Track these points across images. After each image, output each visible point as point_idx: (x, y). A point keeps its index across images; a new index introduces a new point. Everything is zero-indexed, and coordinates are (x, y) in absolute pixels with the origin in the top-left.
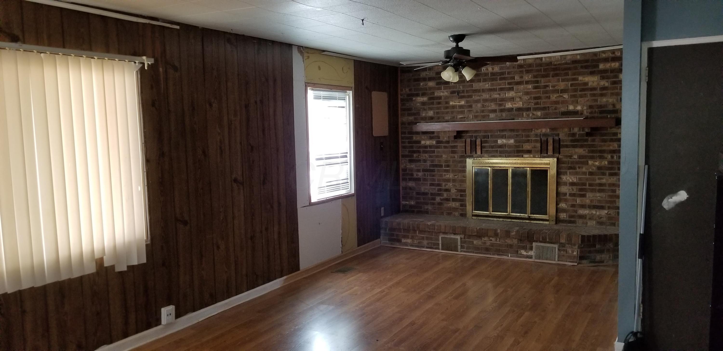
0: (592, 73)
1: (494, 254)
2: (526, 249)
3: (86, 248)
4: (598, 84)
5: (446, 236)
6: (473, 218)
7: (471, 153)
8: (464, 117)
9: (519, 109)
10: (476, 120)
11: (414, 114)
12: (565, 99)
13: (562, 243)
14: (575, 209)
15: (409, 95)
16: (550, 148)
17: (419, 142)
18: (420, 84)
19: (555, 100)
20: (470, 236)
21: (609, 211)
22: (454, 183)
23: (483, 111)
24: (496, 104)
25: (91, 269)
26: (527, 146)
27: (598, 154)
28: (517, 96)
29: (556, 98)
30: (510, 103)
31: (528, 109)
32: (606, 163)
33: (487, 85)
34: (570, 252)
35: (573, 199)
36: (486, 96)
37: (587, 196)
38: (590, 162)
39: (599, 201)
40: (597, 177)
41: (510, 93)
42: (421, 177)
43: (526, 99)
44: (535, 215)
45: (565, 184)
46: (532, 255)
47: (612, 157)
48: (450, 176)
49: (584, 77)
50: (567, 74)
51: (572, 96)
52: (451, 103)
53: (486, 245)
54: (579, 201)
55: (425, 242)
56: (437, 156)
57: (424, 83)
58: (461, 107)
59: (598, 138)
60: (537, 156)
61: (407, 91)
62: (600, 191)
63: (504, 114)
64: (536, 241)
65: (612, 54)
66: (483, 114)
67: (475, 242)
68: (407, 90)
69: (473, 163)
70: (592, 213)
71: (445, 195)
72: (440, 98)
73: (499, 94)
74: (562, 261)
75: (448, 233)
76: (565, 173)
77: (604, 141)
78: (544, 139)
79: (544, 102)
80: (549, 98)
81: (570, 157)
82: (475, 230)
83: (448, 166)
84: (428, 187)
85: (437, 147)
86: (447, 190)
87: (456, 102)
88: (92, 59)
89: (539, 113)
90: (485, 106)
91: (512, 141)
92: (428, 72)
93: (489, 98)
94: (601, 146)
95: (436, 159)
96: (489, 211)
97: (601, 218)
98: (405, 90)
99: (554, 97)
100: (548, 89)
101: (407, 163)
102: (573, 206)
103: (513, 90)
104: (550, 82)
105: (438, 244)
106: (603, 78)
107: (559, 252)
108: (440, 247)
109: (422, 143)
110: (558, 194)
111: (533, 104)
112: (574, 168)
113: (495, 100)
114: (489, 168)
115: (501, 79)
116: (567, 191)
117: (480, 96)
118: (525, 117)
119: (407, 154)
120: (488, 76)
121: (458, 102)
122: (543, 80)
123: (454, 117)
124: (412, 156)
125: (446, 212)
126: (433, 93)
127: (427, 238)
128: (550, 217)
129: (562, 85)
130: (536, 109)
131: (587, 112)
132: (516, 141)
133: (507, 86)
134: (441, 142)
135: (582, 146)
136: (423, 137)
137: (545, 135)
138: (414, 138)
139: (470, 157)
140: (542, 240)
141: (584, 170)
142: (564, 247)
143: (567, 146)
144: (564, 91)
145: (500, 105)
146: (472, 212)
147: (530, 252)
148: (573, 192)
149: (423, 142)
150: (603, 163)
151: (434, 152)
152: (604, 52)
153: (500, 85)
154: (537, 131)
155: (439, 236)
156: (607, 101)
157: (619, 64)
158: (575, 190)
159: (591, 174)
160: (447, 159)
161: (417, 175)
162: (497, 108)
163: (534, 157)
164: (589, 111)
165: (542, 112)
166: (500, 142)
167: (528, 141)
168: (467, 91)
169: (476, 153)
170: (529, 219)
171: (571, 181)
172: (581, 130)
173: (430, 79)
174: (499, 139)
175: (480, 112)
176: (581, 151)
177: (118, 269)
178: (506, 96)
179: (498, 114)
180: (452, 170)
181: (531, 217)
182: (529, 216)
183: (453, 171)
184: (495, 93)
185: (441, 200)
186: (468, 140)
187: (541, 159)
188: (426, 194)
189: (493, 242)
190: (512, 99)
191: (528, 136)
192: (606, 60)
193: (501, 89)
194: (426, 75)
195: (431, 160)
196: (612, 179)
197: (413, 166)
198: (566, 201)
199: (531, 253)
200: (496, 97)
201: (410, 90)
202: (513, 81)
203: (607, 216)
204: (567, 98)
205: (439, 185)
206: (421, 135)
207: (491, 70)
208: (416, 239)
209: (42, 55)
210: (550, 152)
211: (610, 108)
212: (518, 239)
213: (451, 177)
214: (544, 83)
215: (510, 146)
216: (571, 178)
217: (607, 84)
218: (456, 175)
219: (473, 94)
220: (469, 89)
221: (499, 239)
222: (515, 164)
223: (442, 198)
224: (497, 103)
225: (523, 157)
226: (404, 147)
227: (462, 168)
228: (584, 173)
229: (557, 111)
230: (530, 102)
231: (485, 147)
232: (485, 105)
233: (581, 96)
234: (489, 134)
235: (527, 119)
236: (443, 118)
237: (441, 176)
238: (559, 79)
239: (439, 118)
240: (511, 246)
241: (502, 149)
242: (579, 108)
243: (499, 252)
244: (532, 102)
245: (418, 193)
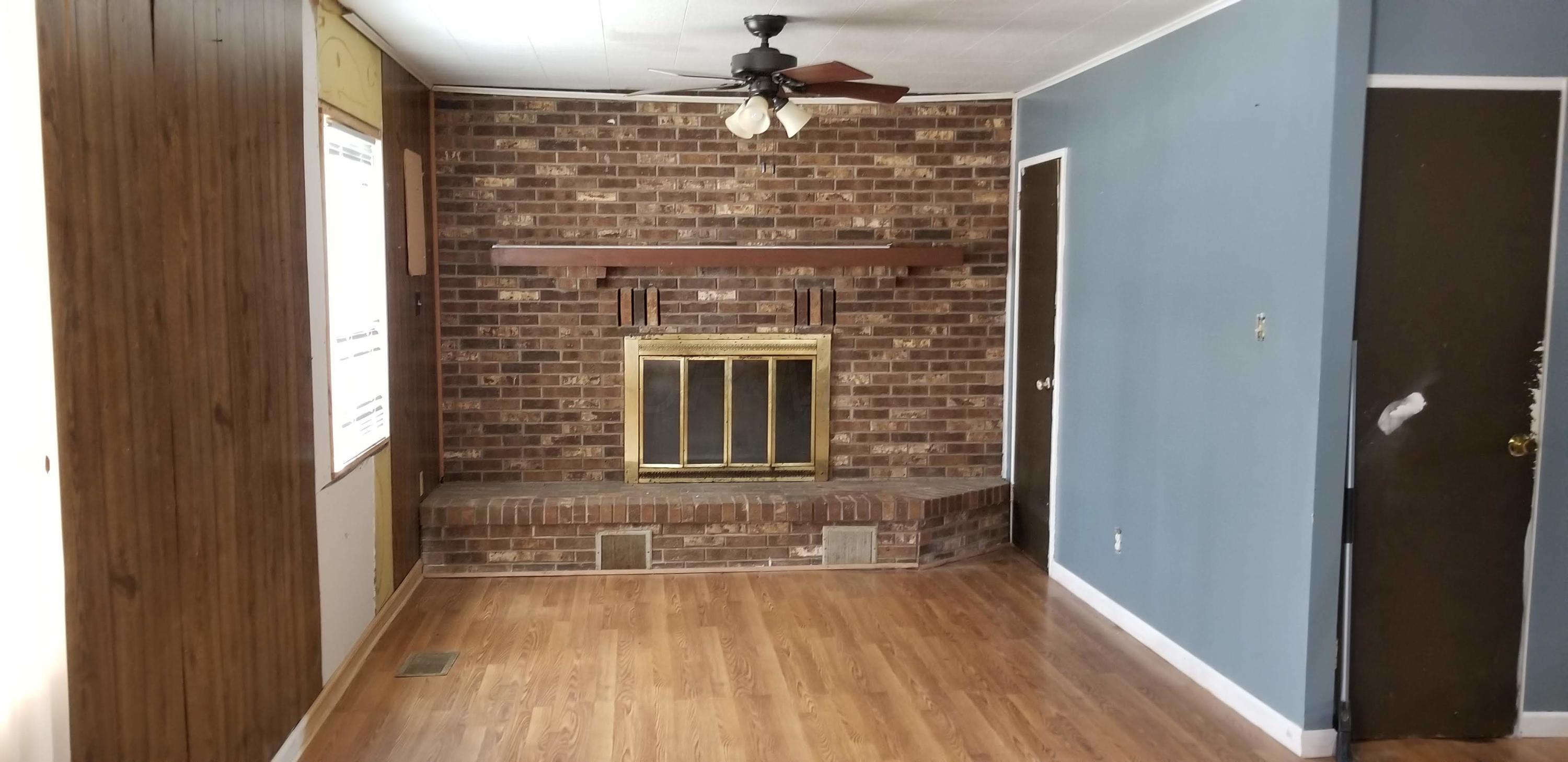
0: (901, 149)
1: (732, 565)
2: (808, 543)
4: (913, 174)
5: (614, 533)
6: (641, 480)
7: (633, 324)
8: (616, 235)
9: (747, 222)
10: (645, 243)
11: (479, 220)
12: (847, 204)
13: (885, 522)
14: (866, 444)
15: (460, 169)
16: (815, 311)
17: (493, 294)
18: (493, 143)
19: (827, 203)
20: (675, 527)
21: (933, 445)
22: (589, 399)
23: (662, 222)
24: (693, 205)
26: (764, 308)
27: (911, 326)
28: (744, 189)
29: (827, 199)
30: (726, 206)
31: (768, 222)
32: (928, 342)
33: (672, 160)
34: (903, 540)
35: (862, 424)
36: (670, 184)
37: (891, 415)
38: (897, 342)
39: (915, 425)
40: (910, 374)
41: (727, 182)
42: (498, 387)
43: (762, 198)
44: (785, 464)
45: (846, 390)
46: (821, 556)
47: (940, 331)
48: (580, 380)
49: (886, 157)
50: (850, 148)
51: (863, 198)
52: (582, 198)
53: (714, 545)
54: (873, 426)
55: (556, 554)
56: (544, 332)
57: (505, 141)
58: (607, 208)
59: (912, 289)
60: (787, 330)
61: (456, 157)
62: (916, 403)
63: (714, 232)
64: (830, 524)
65: (940, 111)
66: (663, 228)
67: (687, 540)
68: (456, 154)
69: (640, 347)
70: (900, 452)
71: (566, 429)
72: (550, 181)
73: (702, 183)
74: (885, 561)
75: (620, 523)
76: (846, 368)
77: (924, 296)
78: (802, 290)
79: (802, 208)
80: (811, 197)
81: (858, 330)
82: (690, 509)
83: (574, 356)
84: (520, 411)
85: (544, 308)
86: (572, 417)
87: (595, 196)
89: (792, 233)
90: (669, 208)
91: (731, 295)
92: (517, 114)
93: (678, 190)
94: (918, 307)
95: (542, 339)
96: (681, 461)
97: (917, 460)
98: (450, 154)
99: (823, 197)
100: (810, 177)
101: (456, 348)
102: (862, 438)
103: (734, 176)
104: (815, 163)
105: (592, 556)
106: (922, 161)
107: (880, 543)
108: (598, 560)
109: (501, 298)
110: (833, 413)
111: (778, 211)
112: (864, 356)
113: (691, 196)
114: (682, 360)
115: (705, 147)
116: (851, 405)
117: (654, 184)
118: (761, 241)
119: (458, 325)
120: (675, 138)
121: (598, 196)
122: (799, 156)
123: (588, 233)
124: (473, 331)
125: (570, 473)
126: (532, 169)
127: (561, 544)
128: (816, 465)
129: (840, 172)
130: (783, 223)
131: (891, 233)
132: (741, 296)
133: (719, 165)
134: (556, 296)
135: (881, 308)
136: (504, 282)
137: (804, 282)
138: (479, 284)
139: (633, 332)
140: (844, 519)
141: (884, 358)
142: (889, 529)
143: (849, 308)
144: (843, 185)
145: (705, 209)
146: (639, 468)
147: (816, 549)
148: (862, 408)
149: (504, 295)
150: (922, 342)
151: (534, 320)
152: (924, 105)
153: (703, 160)
154: (788, 273)
155: (594, 535)
156: (931, 212)
157: (954, 134)
158: (866, 405)
159: (898, 366)
160: (570, 338)
161: (487, 380)
162: (697, 215)
163: (781, 332)
164: (895, 231)
165: (798, 230)
166: (703, 296)
167: (768, 296)
168: (623, 171)
169: (646, 324)
170: (773, 473)
171: (858, 383)
172: (890, 271)
173: (524, 132)
174: (702, 289)
175: (654, 223)
176: (878, 318)
178: (718, 187)
179: (702, 231)
180: (585, 365)
181: (776, 469)
182: (773, 466)
183: (587, 368)
184: (692, 178)
185: (556, 442)
186: (626, 292)
187: (799, 336)
188: (514, 429)
189: (732, 535)
190: (731, 197)
191: (768, 284)
192: (928, 123)
193: (706, 172)
194: (511, 119)
195: (527, 341)
196: (938, 376)
197: (475, 356)
198: (848, 427)
199: (819, 551)
200: (695, 190)
201: (464, 156)
202: (733, 153)
203: (929, 456)
204: (851, 200)
205: (548, 404)
206: (498, 276)
207: (680, 123)
210: (815, 321)
211: (936, 226)
212: (790, 522)
213: (581, 382)
214: (803, 163)
215: (726, 307)
216: (859, 378)
217: (931, 176)
218: (596, 378)
219: (638, 178)
220: (628, 164)
221: (745, 526)
222: (742, 347)
223: (557, 436)
224: (697, 203)
225: (755, 331)
226: (449, 308)
227: (610, 360)
228: (885, 366)
229: (831, 228)
230: (772, 206)
231: (667, 308)
232: (668, 206)
233: (879, 198)
234: (679, 278)
235: (766, 245)
236: (561, 234)
237: (555, 380)
238: (834, 157)
239: (548, 234)
240: (774, 540)
241: (709, 314)
242: (875, 224)
243: (743, 557)
244: (776, 205)
245: (489, 429)
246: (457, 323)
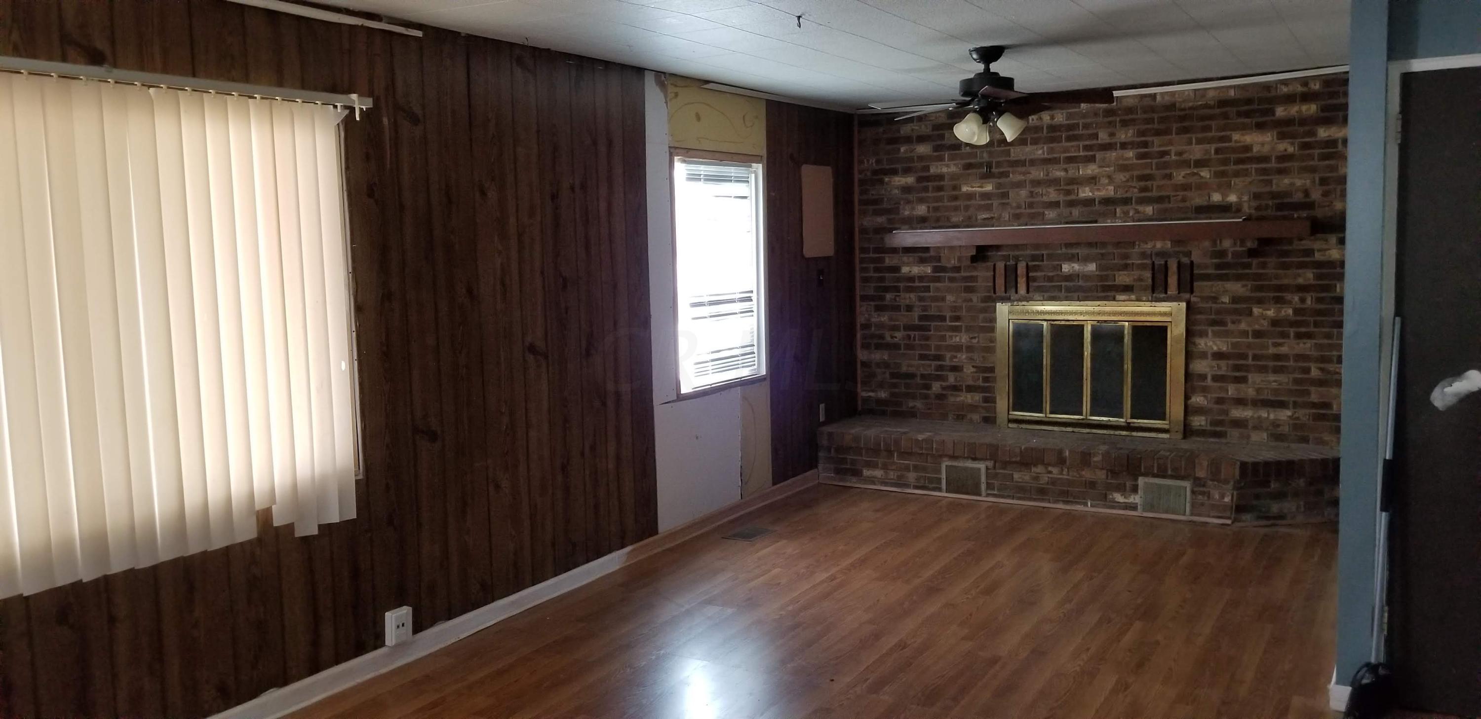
0: (1260, 127)
1: (1056, 502)
2: (1125, 490)
3: (237, 489)
4: (1273, 149)
5: (955, 464)
6: (1010, 425)
7: (1006, 293)
8: (992, 218)
9: (1107, 201)
10: (1016, 224)
11: (888, 211)
12: (1203, 180)
13: (1199, 479)
14: (1224, 407)
15: (875, 172)
16: (1173, 281)
17: (896, 269)
18: (899, 149)
19: (1183, 181)
20: (1005, 464)
21: (1295, 412)
22: (970, 355)
23: (1031, 205)
24: (1057, 190)
25: (247, 532)
26: (1123, 278)
27: (1272, 295)
28: (1104, 173)
29: (1183, 177)
30: (1087, 189)
31: (1126, 201)
32: (1290, 311)
33: (1040, 152)
34: (1217, 497)
35: (1220, 388)
36: (1038, 173)
37: (1250, 380)
38: (1256, 311)
39: (1276, 391)
40: (1270, 341)
41: (1088, 167)
42: (900, 342)
43: (1121, 180)
44: (1139, 421)
45: (1203, 355)
46: (1137, 503)
47: (1303, 300)
48: (962, 338)
49: (1243, 135)
50: (1207, 129)
51: (1219, 174)
52: (965, 189)
53: (1039, 483)
54: (1232, 390)
55: (912, 476)
56: (935, 299)
57: (907, 147)
58: (986, 196)
59: (1272, 261)
60: (1144, 298)
61: (872, 163)
62: (1277, 370)
63: (1076, 212)
64: (1145, 475)
65: (1301, 86)
66: (1033, 211)
67: (1016, 476)
68: (873, 160)
69: (1010, 312)
70: (1259, 417)
71: (952, 379)
72: (941, 177)
73: (1066, 170)
74: (1199, 515)
75: (961, 457)
76: (1204, 334)
77: (1285, 266)
78: (1159, 262)
79: (1158, 187)
80: (1169, 177)
81: (1215, 299)
82: (1017, 450)
83: (958, 318)
84: (916, 362)
85: (938, 280)
86: (955, 369)
87: (975, 187)
88: (250, 100)
89: (1149, 210)
90: (1036, 193)
91: (1092, 267)
92: (916, 126)
93: (1045, 177)
94: (1277, 277)
95: (933, 304)
96: (1044, 411)
97: (1278, 426)
98: (868, 161)
99: (1179, 176)
100: (1167, 158)
101: (871, 311)
102: (1220, 401)
103: (1095, 162)
104: (1172, 145)
105: (939, 480)
106: (1282, 136)
107: (1194, 497)
108: (944, 486)
109: (903, 272)
110: (1188, 375)
111: (1136, 190)
112: (1222, 323)
113: (1055, 182)
114: (1045, 323)
115: (1069, 139)
116: (1207, 370)
117: (1024, 174)
118: (1120, 218)
119: (872, 293)
120: (1043, 133)
121: (978, 187)
122: (1156, 140)
123: (970, 218)
124: (882, 298)
125: (954, 415)
126: (927, 169)
127: (916, 468)
128: (1171, 424)
129: (1197, 152)
130: (1142, 201)
131: (1249, 208)
132: (1100, 268)
133: (1082, 154)
134: (943, 269)
135: (1238, 278)
136: (905, 259)
137: (1161, 254)
138: (887, 260)
139: (1005, 299)
140: (1157, 471)
141: (1243, 326)
142: (1204, 486)
143: (1207, 277)
144: (1200, 163)
145: (1068, 192)
146: (1008, 414)
147: (1132, 497)
148: (1220, 373)
149: (905, 270)
150: (1283, 312)
151: (927, 289)
152: (1285, 82)
153: (1066, 150)
154: (1145, 246)
155: (940, 464)
156: (1292, 184)
157: (1317, 107)
158: (1224, 368)
159: (1258, 334)
160: (955, 304)
161: (892, 337)
162: (1061, 198)
163: (1138, 300)
164: (1254, 204)
165: (1155, 207)
166: (1066, 268)
167: (1126, 267)
168: (999, 164)
169: (1016, 292)
170: (1129, 427)
171: (1215, 348)
172: (1239, 243)
173: (921, 139)
174: (1065, 262)
175: (1024, 207)
176: (1237, 288)
177: (299, 533)
178: (1081, 173)
179: (1065, 211)
180: (966, 327)
181: (1132, 425)
182: (1128, 421)
183: (969, 329)
184: (1056, 167)
185: (943, 388)
186: (1000, 266)
187: (1154, 304)
188: (912, 376)
189: (1055, 476)
190: (1093, 180)
191: (1126, 256)
192: (1290, 99)
193: (1070, 160)
194: (913, 130)
195: (923, 306)
196: (1301, 345)
197: (884, 318)
198: (1205, 390)
199: (1135, 499)
200: (1060, 176)
201: (878, 162)
202: (1095, 142)
203: (1291, 422)
204: (1208, 177)
205: (938, 358)
206: (901, 254)
207: (1047, 120)
208: (894, 470)
209: (152, 90)
210: (1172, 290)
211: (1298, 197)
212: (1107, 470)
213: (963, 341)
214: (1160, 146)
215: (1087, 277)
216: (1216, 344)
217: (1293, 148)
218: (975, 338)
219: (1010, 169)
220: (1003, 159)
221: (1066, 470)
222: (1099, 313)
223: (944, 384)
224: (1062, 188)
225: (1114, 299)
226: (866, 280)
227: (987, 322)
228: (1245, 334)
229: (1188, 204)
230: (1131, 187)
231: (1035, 279)
232: (1037, 191)
233: (1237, 174)
234: (1045, 252)
235: (1124, 222)
236: (948, 219)
237: (943, 338)
238: (1191, 139)
239: (938, 220)
240: (1092, 484)
241: (1071, 284)
242: (1233, 198)
243: (1065, 496)
244: (1134, 185)
245: (893, 375)
246: (871, 292)
